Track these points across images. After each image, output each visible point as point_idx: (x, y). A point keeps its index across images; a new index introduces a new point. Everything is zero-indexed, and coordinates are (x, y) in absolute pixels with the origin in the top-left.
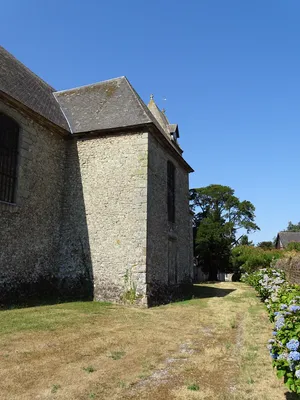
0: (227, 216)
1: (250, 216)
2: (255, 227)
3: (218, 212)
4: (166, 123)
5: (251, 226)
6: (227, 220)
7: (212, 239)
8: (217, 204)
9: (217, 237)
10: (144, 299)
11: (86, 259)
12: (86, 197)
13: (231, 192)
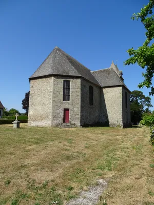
0: (140, 102)
1: (149, 102)
2: (151, 106)
3: (137, 101)
4: (118, 70)
5: (150, 105)
6: (140, 104)
7: (135, 111)
8: (136, 97)
9: (137, 109)
10: (122, 127)
11: (107, 117)
12: (106, 102)
13: (142, 93)
